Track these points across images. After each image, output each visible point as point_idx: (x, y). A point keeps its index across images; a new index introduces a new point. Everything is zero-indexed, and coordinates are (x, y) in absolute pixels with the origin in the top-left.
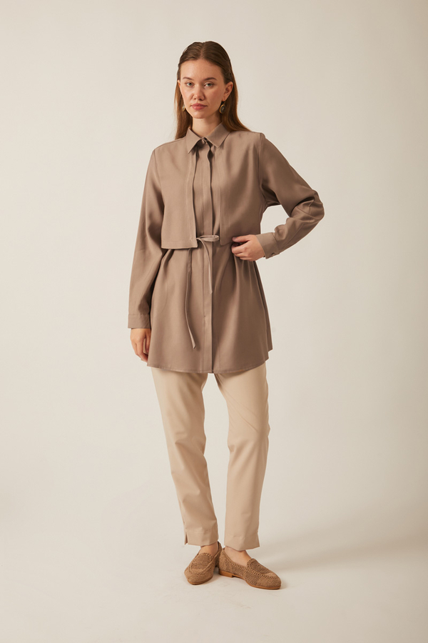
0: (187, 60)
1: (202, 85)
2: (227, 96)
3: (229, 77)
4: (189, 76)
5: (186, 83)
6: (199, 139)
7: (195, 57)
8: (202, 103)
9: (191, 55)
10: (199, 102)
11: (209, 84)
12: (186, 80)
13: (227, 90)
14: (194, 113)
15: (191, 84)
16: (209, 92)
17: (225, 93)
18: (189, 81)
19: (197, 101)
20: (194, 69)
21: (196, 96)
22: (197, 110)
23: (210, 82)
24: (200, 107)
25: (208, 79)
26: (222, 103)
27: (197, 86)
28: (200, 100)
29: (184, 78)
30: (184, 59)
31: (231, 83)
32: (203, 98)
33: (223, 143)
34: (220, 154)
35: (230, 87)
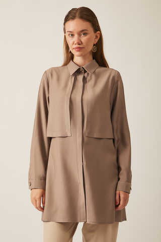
0: (69, 20)
1: (79, 35)
2: (97, 40)
3: (96, 28)
4: (70, 30)
5: (69, 35)
6: (78, 68)
7: (73, 18)
9: (71, 16)
10: (78, 46)
11: (84, 34)
12: (69, 33)
13: (97, 37)
14: (75, 53)
15: (72, 35)
16: (84, 39)
17: (95, 38)
18: (71, 33)
20: (73, 25)
21: (76, 42)
22: (78, 51)
23: (84, 32)
24: (79, 49)
25: (82, 31)
26: (94, 45)
27: (76, 36)
28: (79, 44)
29: (68, 32)
30: (67, 19)
31: (99, 32)
33: (94, 72)
34: (91, 79)
35: (98, 35)
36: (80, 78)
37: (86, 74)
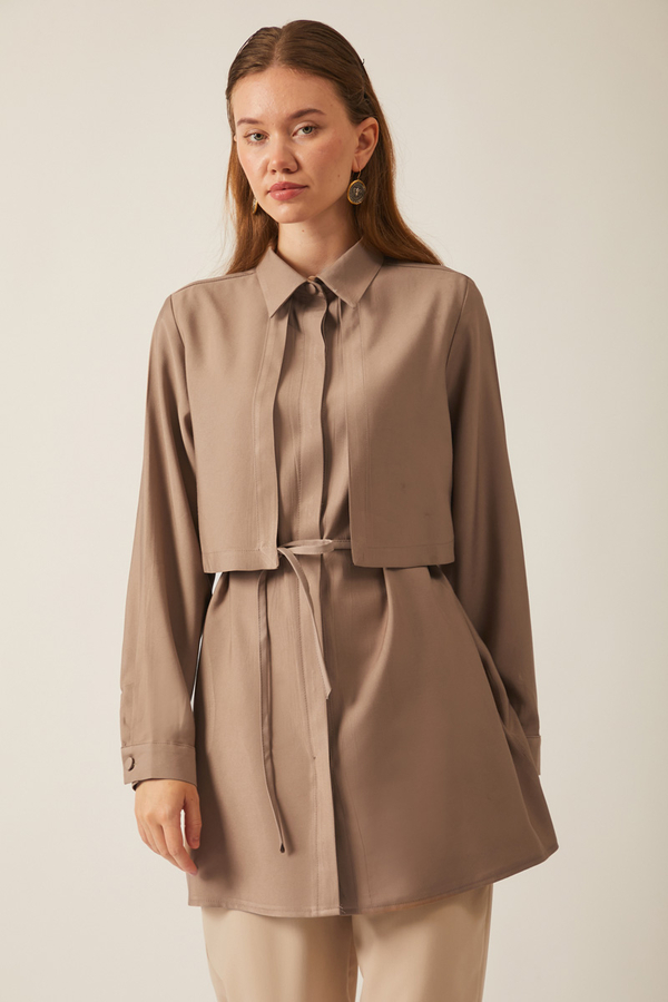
1: (287, 131)
2: (365, 156)
4: (252, 115)
5: (248, 136)
6: (299, 280)
7: (261, 65)
8: (295, 179)
9: (251, 59)
10: (284, 178)
11: (306, 129)
12: (244, 126)
13: (364, 140)
14: (277, 210)
15: (261, 136)
16: (307, 149)
17: (359, 148)
18: (253, 129)
19: (280, 178)
20: (268, 94)
21: (274, 163)
22: (283, 200)
23: (306, 121)
24: (291, 191)
25: (300, 115)
26: (354, 175)
27: (275, 137)
28: (287, 171)
29: (242, 121)
31: (372, 121)
32: (292, 165)
33: (367, 296)
34: (356, 324)
35: (370, 134)
36: (312, 321)
37: (334, 308)
